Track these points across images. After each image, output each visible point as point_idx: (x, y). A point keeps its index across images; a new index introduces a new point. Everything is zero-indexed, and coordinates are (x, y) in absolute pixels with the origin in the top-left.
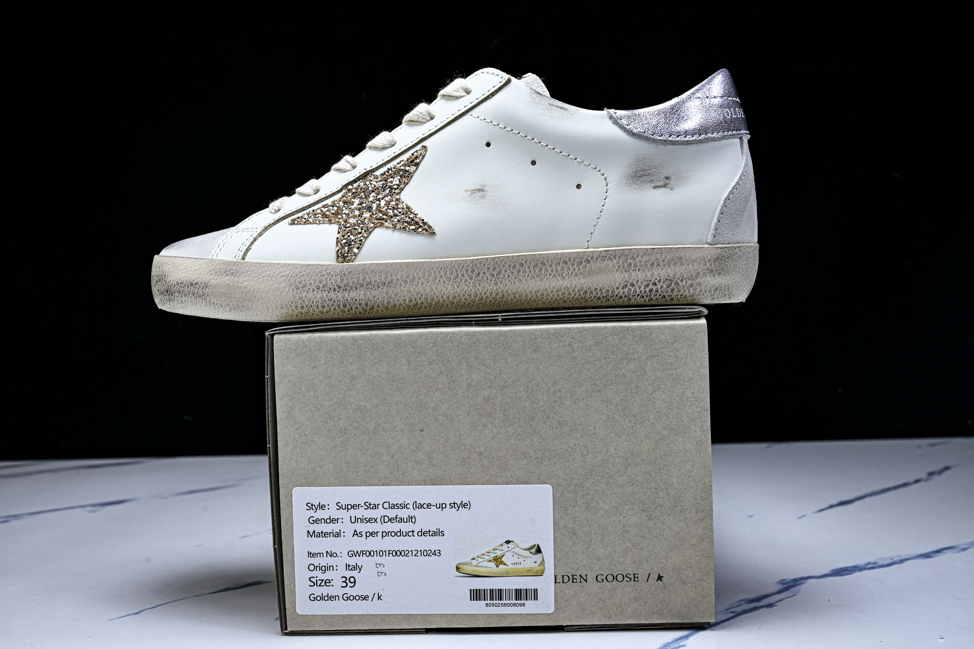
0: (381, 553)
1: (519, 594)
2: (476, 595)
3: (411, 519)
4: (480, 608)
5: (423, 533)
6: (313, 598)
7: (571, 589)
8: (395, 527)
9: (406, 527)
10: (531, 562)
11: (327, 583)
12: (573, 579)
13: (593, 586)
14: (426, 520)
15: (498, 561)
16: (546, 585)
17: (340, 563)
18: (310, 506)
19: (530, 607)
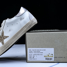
0: (37, 55)
1: (50, 59)
2: (46, 59)
3: (40, 51)
4: (46, 60)
5: (41, 53)
6: (30, 59)
7: (56, 58)
8: (38, 52)
9: (39, 52)
10: (52, 56)
11: (31, 58)
12: (56, 57)
13: (58, 58)
14: (41, 51)
15: (48, 56)
16: (53, 58)
17: (33, 56)
18: (30, 50)
19: (51, 60)
